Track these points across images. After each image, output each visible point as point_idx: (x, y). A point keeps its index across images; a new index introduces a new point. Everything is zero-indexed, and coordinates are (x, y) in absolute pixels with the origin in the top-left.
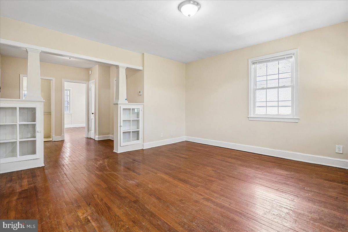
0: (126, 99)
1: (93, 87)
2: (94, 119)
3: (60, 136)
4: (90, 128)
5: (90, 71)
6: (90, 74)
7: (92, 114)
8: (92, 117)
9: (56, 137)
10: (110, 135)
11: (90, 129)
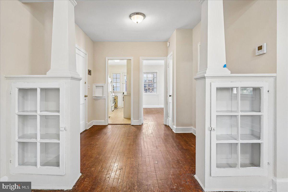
0: (225, 66)
1: (171, 62)
2: (172, 103)
3: (138, 121)
4: (168, 113)
5: (168, 43)
6: (168, 46)
7: (170, 96)
8: (170, 99)
9: (134, 121)
10: (193, 127)
11: (168, 115)
